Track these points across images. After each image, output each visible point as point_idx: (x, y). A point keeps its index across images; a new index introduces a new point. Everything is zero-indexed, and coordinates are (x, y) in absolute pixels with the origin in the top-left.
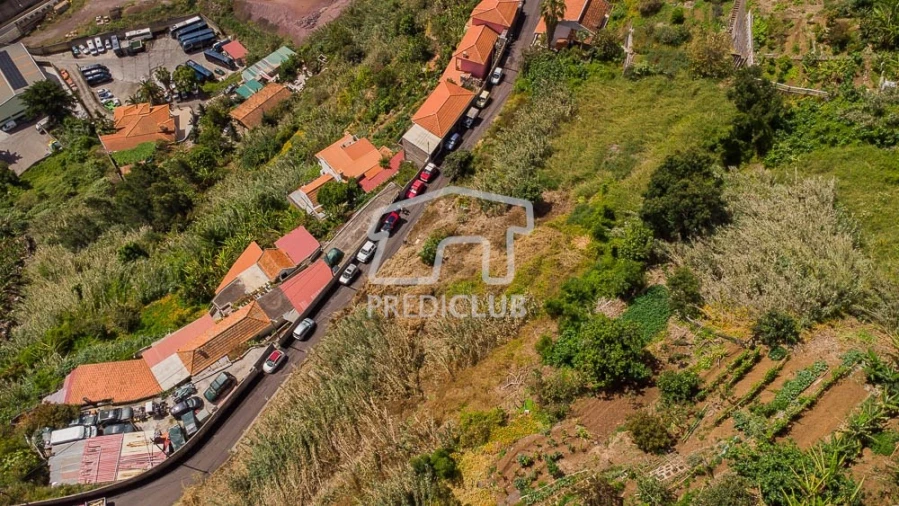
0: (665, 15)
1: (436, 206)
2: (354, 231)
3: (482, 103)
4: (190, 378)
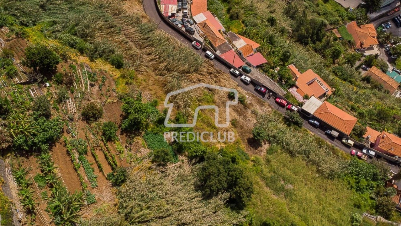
1: (267, 106)
2: (259, 77)
3: (344, 141)
4: (196, 23)
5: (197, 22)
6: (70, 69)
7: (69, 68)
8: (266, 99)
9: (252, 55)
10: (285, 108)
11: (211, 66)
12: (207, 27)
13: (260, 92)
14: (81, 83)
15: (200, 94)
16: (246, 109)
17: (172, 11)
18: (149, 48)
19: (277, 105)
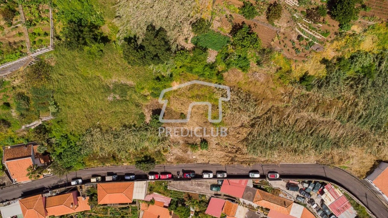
0: (5, 115)
1: (173, 161)
2: (199, 188)
3: (99, 178)
4: (295, 202)
5: (294, 204)
6: (326, 31)
7: (328, 31)
8: (180, 170)
9: (222, 209)
10: (160, 173)
11: (243, 162)
12: (281, 204)
13: (189, 172)
14: (306, 28)
15: (226, 119)
16: (186, 141)
17: (326, 195)
18: (301, 127)
19: (168, 171)
